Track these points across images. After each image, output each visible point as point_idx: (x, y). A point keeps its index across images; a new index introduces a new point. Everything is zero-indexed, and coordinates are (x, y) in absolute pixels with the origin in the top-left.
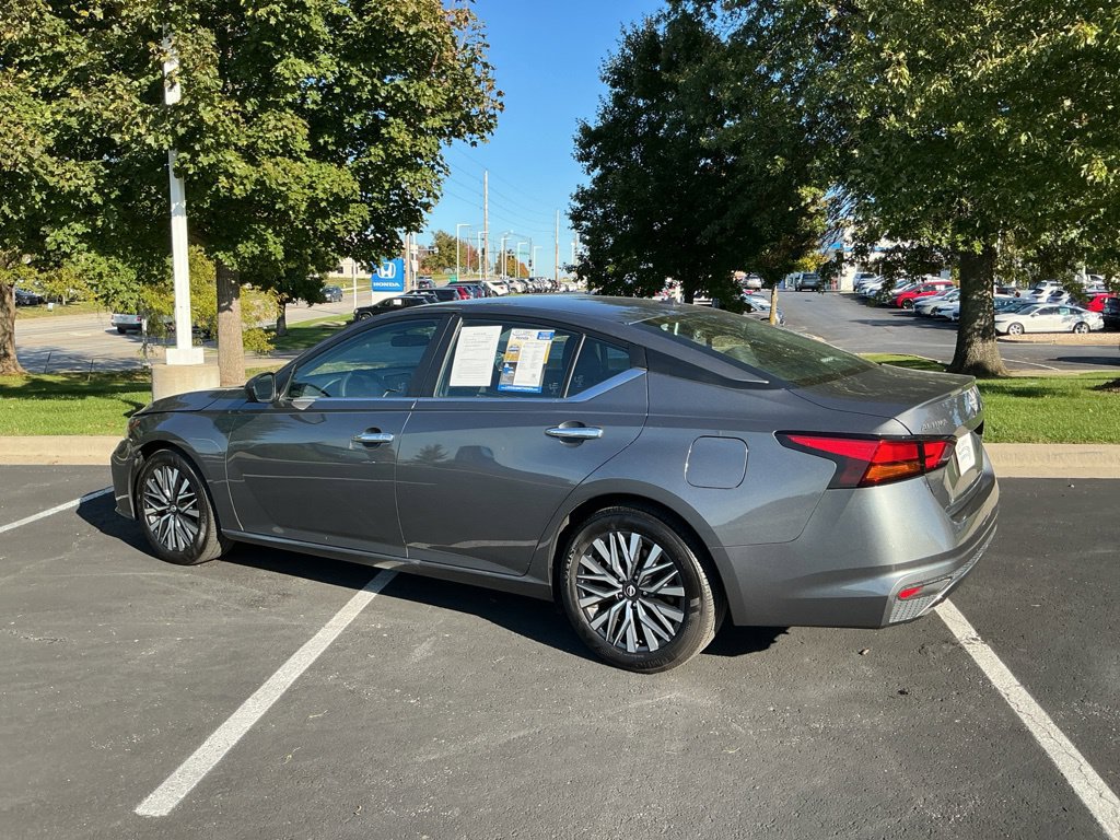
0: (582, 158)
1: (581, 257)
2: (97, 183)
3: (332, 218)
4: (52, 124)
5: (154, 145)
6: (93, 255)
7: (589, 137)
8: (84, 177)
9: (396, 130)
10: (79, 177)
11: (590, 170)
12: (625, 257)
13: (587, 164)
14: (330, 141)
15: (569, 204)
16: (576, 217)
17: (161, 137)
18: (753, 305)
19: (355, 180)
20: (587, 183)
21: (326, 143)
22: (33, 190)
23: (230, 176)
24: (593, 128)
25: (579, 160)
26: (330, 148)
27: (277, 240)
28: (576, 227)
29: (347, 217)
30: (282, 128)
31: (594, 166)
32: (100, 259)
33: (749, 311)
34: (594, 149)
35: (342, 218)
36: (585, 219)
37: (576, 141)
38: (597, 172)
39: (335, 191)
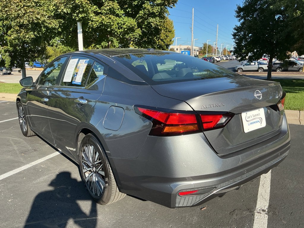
0: (238, 17)
1: (235, 48)
2: (60, 25)
3: (130, 34)
4: (53, 9)
5: (66, 12)
6: (63, 46)
7: (240, 10)
8: (56, 23)
9: (147, 5)
10: (54, 24)
11: (239, 20)
12: (248, 47)
13: (239, 18)
14: (130, 10)
15: (233, 31)
16: (234, 35)
17: (68, 9)
18: (298, 63)
19: (136, 22)
20: (239, 24)
21: (129, 11)
22: (43, 28)
23: (92, 21)
24: (242, 7)
25: (236, 17)
26: (130, 12)
27: (117, 42)
28: (234, 38)
29: (134, 34)
30: (109, 6)
31: (241, 19)
32: (65, 47)
33: (296, 65)
34: (242, 14)
35: (133, 34)
36: (237, 36)
37: (235, 11)
38: (242, 21)
39: (129, 25)
